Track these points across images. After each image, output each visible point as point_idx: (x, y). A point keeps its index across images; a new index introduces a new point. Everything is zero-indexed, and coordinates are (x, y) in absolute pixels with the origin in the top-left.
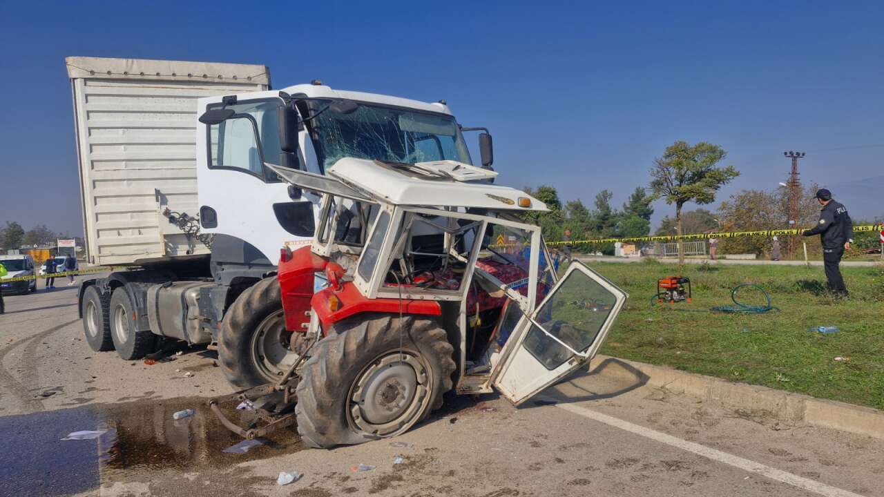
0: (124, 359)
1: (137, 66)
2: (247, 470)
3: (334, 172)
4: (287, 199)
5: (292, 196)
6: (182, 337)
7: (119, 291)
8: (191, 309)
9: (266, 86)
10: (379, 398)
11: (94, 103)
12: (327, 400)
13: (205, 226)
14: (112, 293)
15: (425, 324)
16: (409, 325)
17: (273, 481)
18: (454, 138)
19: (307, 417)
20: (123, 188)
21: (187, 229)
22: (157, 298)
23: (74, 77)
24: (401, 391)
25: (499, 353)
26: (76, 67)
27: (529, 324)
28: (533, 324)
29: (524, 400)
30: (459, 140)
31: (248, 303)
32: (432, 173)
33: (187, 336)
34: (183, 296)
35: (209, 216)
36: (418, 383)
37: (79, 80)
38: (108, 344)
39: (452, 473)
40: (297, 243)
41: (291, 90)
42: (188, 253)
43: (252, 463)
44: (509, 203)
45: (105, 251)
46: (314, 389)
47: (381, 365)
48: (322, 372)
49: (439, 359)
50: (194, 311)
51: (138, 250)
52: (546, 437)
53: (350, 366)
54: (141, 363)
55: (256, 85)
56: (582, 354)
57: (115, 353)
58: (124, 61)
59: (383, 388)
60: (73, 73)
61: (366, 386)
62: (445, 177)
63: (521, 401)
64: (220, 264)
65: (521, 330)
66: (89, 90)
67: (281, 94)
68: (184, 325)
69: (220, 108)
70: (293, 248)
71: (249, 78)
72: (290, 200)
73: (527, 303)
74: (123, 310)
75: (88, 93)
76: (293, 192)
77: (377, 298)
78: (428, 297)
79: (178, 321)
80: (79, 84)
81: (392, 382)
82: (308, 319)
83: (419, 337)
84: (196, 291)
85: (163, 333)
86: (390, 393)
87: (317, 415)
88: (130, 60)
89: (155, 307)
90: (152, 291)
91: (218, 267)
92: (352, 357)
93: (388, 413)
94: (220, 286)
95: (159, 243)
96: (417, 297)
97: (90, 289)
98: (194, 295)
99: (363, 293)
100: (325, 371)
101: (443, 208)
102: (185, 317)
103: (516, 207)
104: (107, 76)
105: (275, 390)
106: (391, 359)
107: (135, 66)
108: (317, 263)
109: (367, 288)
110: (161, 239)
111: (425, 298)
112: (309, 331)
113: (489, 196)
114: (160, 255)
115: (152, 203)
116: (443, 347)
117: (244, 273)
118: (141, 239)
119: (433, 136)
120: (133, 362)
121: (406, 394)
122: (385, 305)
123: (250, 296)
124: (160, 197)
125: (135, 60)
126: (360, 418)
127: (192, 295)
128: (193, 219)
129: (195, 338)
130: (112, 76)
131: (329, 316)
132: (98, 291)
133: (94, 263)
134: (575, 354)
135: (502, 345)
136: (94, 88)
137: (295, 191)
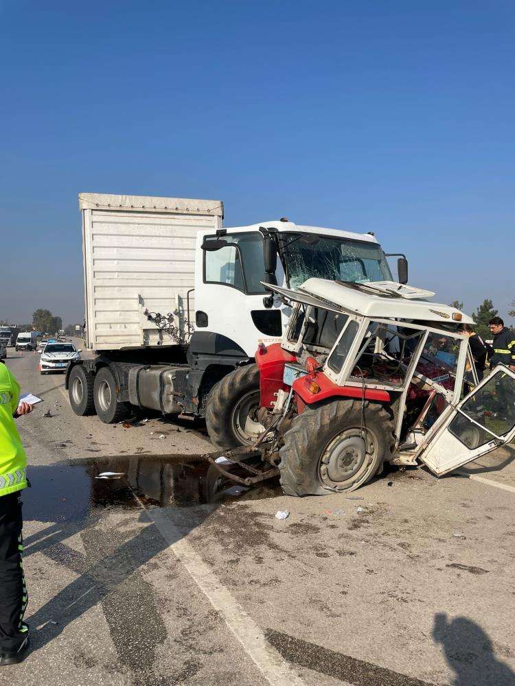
0: (105, 422)
1: (128, 201)
2: (246, 507)
3: (305, 289)
4: (262, 308)
5: (266, 306)
6: (158, 407)
7: (103, 370)
8: (167, 386)
9: (220, 216)
10: (340, 462)
11: (98, 228)
12: (307, 460)
13: (199, 325)
14: (97, 372)
15: (377, 407)
16: (365, 407)
17: (272, 516)
18: (379, 262)
19: (291, 471)
20: (115, 293)
21: (161, 325)
22: (138, 377)
23: (84, 208)
24: (354, 457)
25: (424, 434)
26: (86, 201)
27: (455, 413)
28: (458, 412)
29: (446, 472)
30: (383, 263)
31: (232, 385)
32: (380, 291)
33: (162, 406)
34: (161, 376)
35: (202, 318)
36: (366, 453)
37: (88, 211)
38: (90, 409)
39: (406, 521)
40: (269, 341)
41: (267, 225)
42: (158, 343)
43: (248, 502)
44: (446, 317)
45: (100, 340)
46: (297, 451)
47: (344, 436)
48: (304, 439)
49: (384, 436)
50: (170, 388)
51: (123, 340)
52: (471, 501)
53: (324, 435)
54: (120, 426)
55: (213, 216)
56: (502, 438)
57: (96, 417)
58: (120, 197)
59: (344, 454)
60: (84, 205)
61: (332, 451)
62: (395, 295)
63: (443, 473)
64: (196, 354)
65: (447, 416)
66: (95, 219)
67: (261, 229)
68: (161, 398)
69: (216, 239)
70: (267, 344)
71: (209, 211)
72: (263, 308)
73: (454, 397)
74: (107, 384)
75: (94, 220)
76: (267, 303)
77: (345, 386)
78: (380, 387)
79: (156, 396)
80: (87, 213)
81: (349, 450)
82: (275, 399)
83: (373, 417)
84: (172, 373)
85: (141, 404)
86: (348, 459)
87: (298, 471)
88: (124, 196)
89: (135, 384)
90: (133, 372)
91: (194, 356)
92: (326, 429)
93: (345, 474)
94: (195, 372)
95: (139, 335)
96: (372, 386)
97: (77, 367)
98: (170, 376)
99: (334, 382)
100: (306, 438)
101: (394, 319)
102: (162, 393)
103: (450, 320)
104: (108, 208)
105: (251, 451)
106: (351, 432)
107: (127, 201)
108: (288, 357)
109: (338, 378)
110: (141, 333)
111: (378, 388)
112: (275, 408)
113: (432, 311)
114: (139, 345)
115: (135, 304)
116: (388, 426)
117: (219, 361)
118: (127, 331)
119: (358, 260)
120: (113, 425)
121: (359, 461)
122: (350, 392)
123: (234, 379)
124: (141, 300)
125: (128, 197)
126: (326, 476)
127: (169, 376)
128: (164, 318)
129: (168, 409)
130: (112, 208)
131: (311, 397)
132: (85, 369)
133: (92, 348)
134: (495, 438)
135: (427, 428)
136: (99, 217)
137: (269, 303)
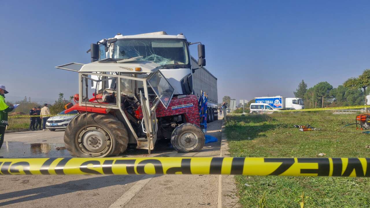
10: (90, 143)
15: (100, 117)
16: (93, 116)
24: (98, 141)
44: (130, 70)
47: (87, 130)
49: (112, 131)
53: (73, 128)
59: (90, 139)
77: (82, 106)
81: (93, 137)
83: (99, 121)
86: (94, 141)
96: (98, 106)
103: (134, 71)
106: (90, 129)
111: (102, 107)
126: (83, 149)
